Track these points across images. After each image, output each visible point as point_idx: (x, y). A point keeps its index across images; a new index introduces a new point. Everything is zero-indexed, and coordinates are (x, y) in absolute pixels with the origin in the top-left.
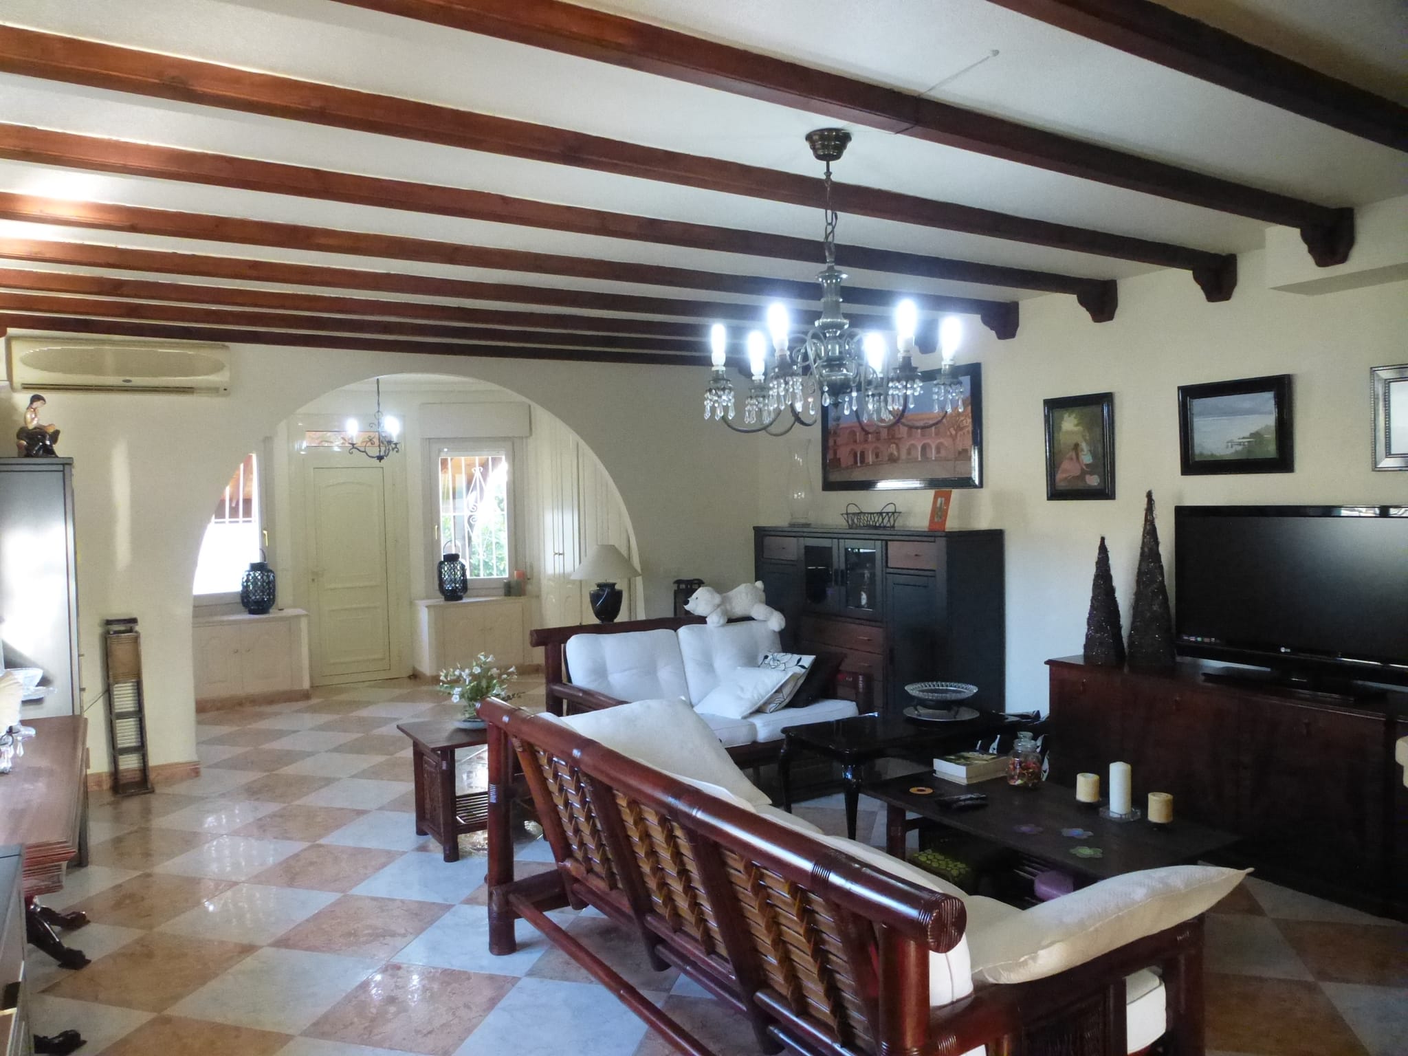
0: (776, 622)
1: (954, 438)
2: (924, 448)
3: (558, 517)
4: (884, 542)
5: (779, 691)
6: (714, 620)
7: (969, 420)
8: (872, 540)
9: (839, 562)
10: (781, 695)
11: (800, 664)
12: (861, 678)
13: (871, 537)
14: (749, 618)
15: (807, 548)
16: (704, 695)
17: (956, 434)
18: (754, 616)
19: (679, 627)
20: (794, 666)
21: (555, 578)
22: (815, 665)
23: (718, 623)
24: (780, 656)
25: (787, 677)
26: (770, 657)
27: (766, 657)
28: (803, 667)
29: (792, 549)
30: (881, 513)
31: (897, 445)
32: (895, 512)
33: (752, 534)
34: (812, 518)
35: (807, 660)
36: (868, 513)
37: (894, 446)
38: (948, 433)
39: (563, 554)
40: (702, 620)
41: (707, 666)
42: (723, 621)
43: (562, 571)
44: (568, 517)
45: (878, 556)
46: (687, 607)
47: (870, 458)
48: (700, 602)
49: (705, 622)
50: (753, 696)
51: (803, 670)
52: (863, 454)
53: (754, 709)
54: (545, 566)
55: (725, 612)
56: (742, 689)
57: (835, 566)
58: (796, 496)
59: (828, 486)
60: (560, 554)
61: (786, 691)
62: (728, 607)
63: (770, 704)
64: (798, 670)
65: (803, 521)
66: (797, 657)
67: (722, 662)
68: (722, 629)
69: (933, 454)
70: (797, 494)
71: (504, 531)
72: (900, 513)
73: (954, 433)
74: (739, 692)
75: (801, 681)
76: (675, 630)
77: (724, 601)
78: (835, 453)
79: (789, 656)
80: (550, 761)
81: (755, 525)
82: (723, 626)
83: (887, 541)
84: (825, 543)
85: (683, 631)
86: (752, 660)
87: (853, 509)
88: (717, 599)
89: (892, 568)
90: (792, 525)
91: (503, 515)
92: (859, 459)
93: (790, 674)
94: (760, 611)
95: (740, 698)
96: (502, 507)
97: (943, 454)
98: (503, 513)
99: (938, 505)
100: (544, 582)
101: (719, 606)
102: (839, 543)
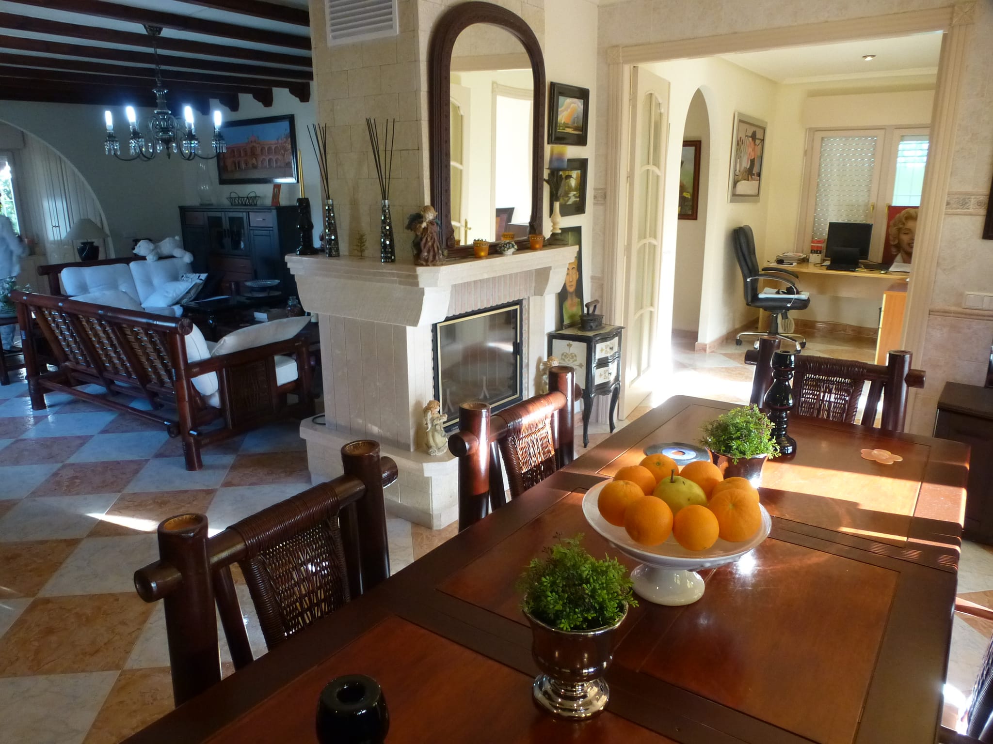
0: (187, 258)
1: (284, 155)
2: (270, 160)
3: (52, 203)
4: (247, 213)
5: (188, 292)
6: (150, 258)
7: (290, 146)
8: (241, 212)
9: (226, 225)
10: (190, 295)
11: (200, 278)
12: (233, 284)
13: (241, 210)
14: (172, 257)
15: (209, 218)
16: (147, 298)
17: (284, 153)
18: (175, 254)
19: (130, 262)
20: (197, 279)
21: (55, 242)
22: (207, 278)
23: (153, 259)
24: (189, 275)
25: (192, 285)
26: (185, 276)
27: (183, 276)
28: (201, 280)
29: (201, 219)
30: (247, 197)
31: (256, 158)
32: (256, 197)
33: (178, 210)
34: (214, 201)
35: (204, 276)
36: (242, 197)
37: (254, 159)
38: (281, 153)
39: (59, 226)
40: (144, 258)
41: (149, 282)
42: (155, 258)
43: (59, 238)
44: (59, 204)
45: (245, 219)
46: (135, 252)
47: (243, 166)
48: (142, 248)
49: (146, 259)
50: (173, 295)
51: (202, 281)
52: (239, 163)
53: (174, 301)
54: (47, 236)
55: (157, 253)
56: (167, 292)
57: (224, 227)
58: (202, 188)
59: (222, 182)
60: (56, 227)
61: (192, 292)
62: (159, 251)
63: (183, 299)
64: (198, 281)
65: (208, 202)
66: (198, 275)
67: (156, 281)
68: (156, 263)
69: (274, 165)
70: (203, 186)
71: (15, 214)
72: (259, 197)
73: (283, 152)
74: (166, 294)
75: (201, 287)
76: (128, 264)
77: (156, 248)
78: (224, 162)
79: (194, 274)
80: (50, 314)
81: (180, 205)
82: (156, 261)
83: (248, 212)
84: (218, 214)
85: (132, 265)
86: (175, 277)
87: (233, 195)
88: (152, 246)
89: (253, 227)
90: (201, 205)
91: (12, 202)
92: (237, 166)
93: (194, 283)
94: (177, 252)
95: (166, 297)
96: (10, 197)
97: (279, 164)
98: (11, 200)
99: (275, 192)
100: (48, 246)
101: (153, 250)
102: (225, 215)
